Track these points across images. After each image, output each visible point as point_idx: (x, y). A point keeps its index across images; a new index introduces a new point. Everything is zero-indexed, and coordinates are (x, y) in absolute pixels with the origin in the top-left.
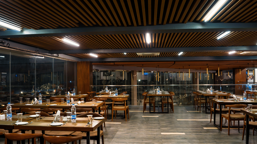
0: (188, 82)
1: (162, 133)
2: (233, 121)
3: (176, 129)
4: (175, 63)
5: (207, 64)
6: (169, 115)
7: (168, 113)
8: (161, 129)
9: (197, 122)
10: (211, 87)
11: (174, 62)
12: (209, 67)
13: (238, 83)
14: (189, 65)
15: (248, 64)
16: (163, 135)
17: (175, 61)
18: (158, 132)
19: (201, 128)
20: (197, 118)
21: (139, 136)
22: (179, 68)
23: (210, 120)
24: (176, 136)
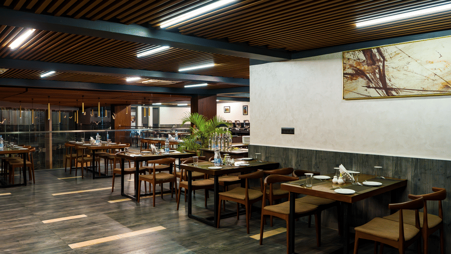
0: (32, 127)
1: (45, 222)
2: (158, 185)
3: (63, 210)
4: (27, 91)
5: (83, 96)
6: (27, 188)
7: (25, 184)
8: (35, 215)
9: (91, 194)
10: (98, 135)
11: (25, 89)
12: (79, 100)
13: (118, 128)
14: (49, 97)
15: (145, 98)
16: (49, 224)
17: (27, 88)
18: (36, 221)
19: (105, 203)
20: (85, 188)
21: (3, 235)
22: (20, 102)
23: (111, 188)
24: (75, 222)
